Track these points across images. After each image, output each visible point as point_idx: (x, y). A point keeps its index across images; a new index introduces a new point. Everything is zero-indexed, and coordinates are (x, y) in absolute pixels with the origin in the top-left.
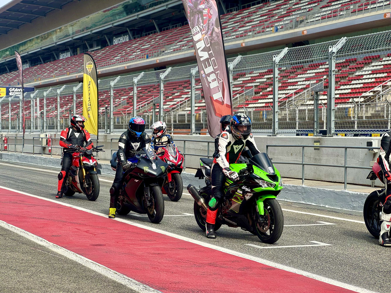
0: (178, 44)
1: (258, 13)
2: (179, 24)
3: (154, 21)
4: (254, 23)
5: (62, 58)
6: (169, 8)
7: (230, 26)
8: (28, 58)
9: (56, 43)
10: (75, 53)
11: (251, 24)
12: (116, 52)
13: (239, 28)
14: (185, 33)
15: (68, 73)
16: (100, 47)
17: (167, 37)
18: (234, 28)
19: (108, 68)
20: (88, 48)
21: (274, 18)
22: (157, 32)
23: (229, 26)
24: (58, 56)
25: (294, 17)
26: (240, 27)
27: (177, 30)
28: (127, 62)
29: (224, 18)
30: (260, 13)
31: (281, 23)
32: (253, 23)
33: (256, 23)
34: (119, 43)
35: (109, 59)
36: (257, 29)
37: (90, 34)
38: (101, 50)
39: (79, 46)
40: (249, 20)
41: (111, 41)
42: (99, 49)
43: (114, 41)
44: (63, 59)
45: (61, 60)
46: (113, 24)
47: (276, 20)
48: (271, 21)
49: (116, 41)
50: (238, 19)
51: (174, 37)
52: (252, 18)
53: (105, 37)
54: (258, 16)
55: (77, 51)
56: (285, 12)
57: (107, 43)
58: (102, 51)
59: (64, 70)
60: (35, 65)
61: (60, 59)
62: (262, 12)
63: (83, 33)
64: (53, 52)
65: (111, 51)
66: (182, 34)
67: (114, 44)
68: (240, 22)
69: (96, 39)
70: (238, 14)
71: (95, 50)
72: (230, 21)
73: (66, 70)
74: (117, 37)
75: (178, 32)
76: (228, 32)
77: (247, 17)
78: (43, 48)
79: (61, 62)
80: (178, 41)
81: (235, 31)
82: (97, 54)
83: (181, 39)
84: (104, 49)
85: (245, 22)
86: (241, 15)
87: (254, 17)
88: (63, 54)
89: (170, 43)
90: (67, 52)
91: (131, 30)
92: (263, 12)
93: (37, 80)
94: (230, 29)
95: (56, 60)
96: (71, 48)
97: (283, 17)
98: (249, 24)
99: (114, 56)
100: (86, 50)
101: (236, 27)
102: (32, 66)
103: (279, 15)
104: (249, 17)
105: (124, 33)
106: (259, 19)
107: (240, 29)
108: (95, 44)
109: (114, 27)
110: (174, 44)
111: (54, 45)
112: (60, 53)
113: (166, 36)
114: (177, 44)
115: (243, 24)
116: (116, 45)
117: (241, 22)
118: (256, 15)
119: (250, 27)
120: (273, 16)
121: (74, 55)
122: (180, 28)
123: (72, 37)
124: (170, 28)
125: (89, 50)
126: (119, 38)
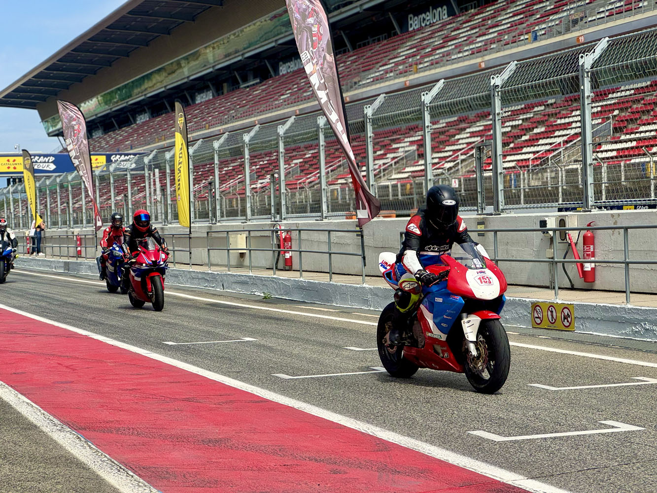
0: (381, 69)
1: (509, 11)
2: (384, 35)
3: (342, 33)
4: (502, 27)
5: (199, 102)
6: (365, 10)
7: (464, 35)
8: (146, 105)
9: (188, 77)
10: (220, 92)
11: (497, 29)
12: (284, 86)
13: (477, 37)
14: (393, 50)
15: (207, 125)
16: (258, 81)
17: (365, 57)
18: (469, 37)
19: (270, 115)
20: (239, 83)
21: (534, 18)
22: (349, 51)
23: (461, 35)
24: (193, 99)
25: (565, 14)
26: (480, 36)
27: (380, 45)
28: (299, 103)
29: (454, 22)
30: (512, 10)
31: (543, 26)
32: (500, 28)
33: (506, 26)
34: (289, 71)
35: (272, 99)
36: (506, 37)
37: (240, 61)
38: (260, 85)
39: (226, 81)
40: (494, 23)
41: (276, 70)
42: (256, 83)
43: (281, 68)
44: (201, 102)
45: (199, 104)
46: (276, 41)
47: (536, 21)
48: (528, 23)
49: (283, 69)
50: (477, 21)
51: (375, 58)
52: (499, 19)
53: (265, 63)
54: (508, 16)
55: (222, 89)
56: (552, 7)
57: (270, 73)
58: (262, 86)
59: (201, 121)
60: (158, 115)
61: (197, 102)
62: (515, 9)
63: (230, 59)
64: (186, 93)
65: (275, 85)
66: (386, 52)
67: (281, 74)
68: (479, 27)
69: (251, 68)
70: (477, 14)
71: (251, 85)
72: (464, 26)
73: (206, 120)
74: (284, 63)
75: (381, 48)
76: (460, 45)
77: (492, 18)
78: (168, 87)
79: (197, 108)
80: (380, 64)
81: (472, 43)
82: (254, 91)
83: (386, 60)
84: (264, 83)
85: (487, 27)
86: (481, 16)
87: (502, 18)
88: (202, 95)
89: (367, 68)
90: (207, 91)
92: (518, 8)
93: (160, 140)
94: (463, 39)
95: (190, 105)
96: (213, 85)
97: (547, 16)
98: (494, 30)
99: (279, 94)
100: (237, 86)
101: (473, 35)
102: (153, 117)
103: (542, 12)
104: (495, 17)
106: (510, 20)
107: (479, 39)
108: (251, 75)
109: (280, 46)
110: (375, 70)
111: (186, 80)
112: (197, 94)
113: (362, 56)
114: (378, 69)
115: (484, 31)
116: (283, 75)
117: (482, 28)
118: (506, 14)
119: (496, 34)
120: (533, 15)
121: (219, 95)
122: (385, 42)
123: (213, 67)
124: (368, 42)
125: (242, 86)
126: (289, 64)
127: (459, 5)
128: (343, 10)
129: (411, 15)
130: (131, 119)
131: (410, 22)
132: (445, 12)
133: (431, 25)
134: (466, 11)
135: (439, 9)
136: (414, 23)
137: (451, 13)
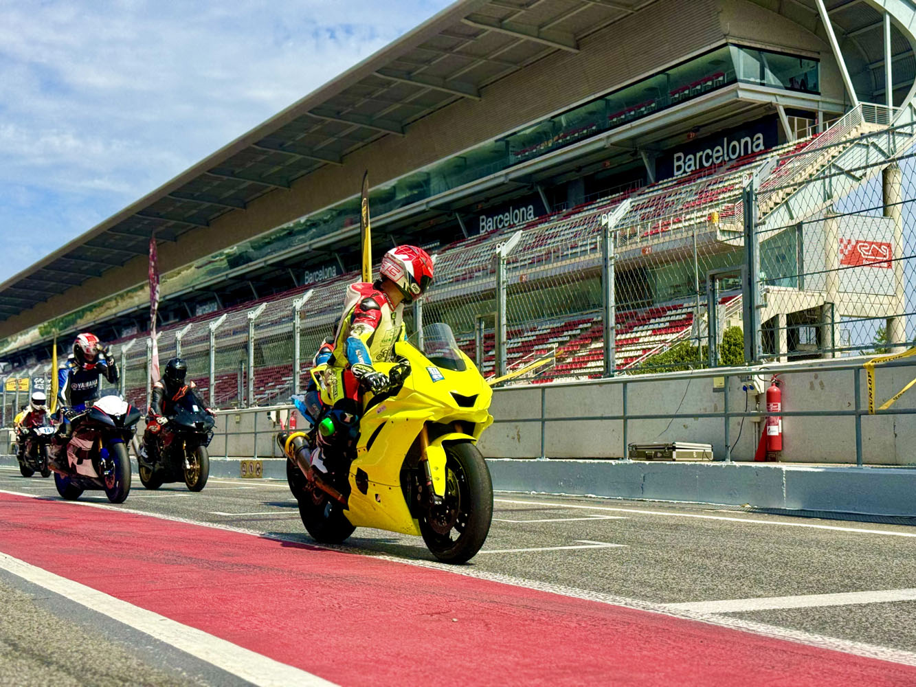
3: (250, 283)
5: (125, 336)
9: (115, 314)
10: (144, 328)
16: (177, 320)
20: (161, 321)
24: (120, 333)
34: (204, 313)
38: (179, 323)
41: (193, 311)
42: (176, 323)
46: (193, 287)
49: (199, 312)
53: (184, 306)
55: (146, 326)
57: (188, 314)
61: (123, 336)
64: (113, 327)
67: (197, 315)
69: (173, 309)
71: (171, 323)
74: (201, 306)
78: (97, 322)
84: (183, 322)
88: (127, 330)
90: (132, 327)
91: (219, 296)
95: (116, 338)
96: (138, 322)
105: (210, 300)
108: (171, 315)
109: (197, 292)
111: (113, 317)
112: (123, 329)
116: (199, 317)
121: (143, 331)
122: (285, 293)
123: (138, 306)
124: (272, 293)
125: (163, 324)
126: (204, 307)
127: (345, 267)
128: (250, 264)
129: (307, 272)
130: (63, 349)
131: (306, 277)
132: (335, 271)
133: (323, 281)
134: (351, 271)
135: (330, 268)
136: (309, 279)
137: (339, 272)
